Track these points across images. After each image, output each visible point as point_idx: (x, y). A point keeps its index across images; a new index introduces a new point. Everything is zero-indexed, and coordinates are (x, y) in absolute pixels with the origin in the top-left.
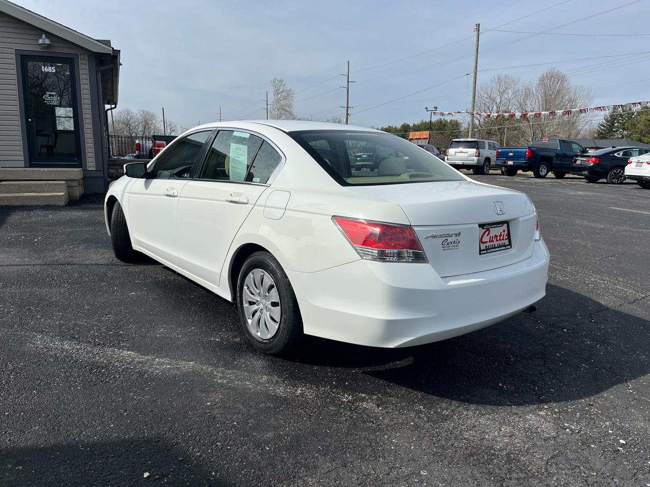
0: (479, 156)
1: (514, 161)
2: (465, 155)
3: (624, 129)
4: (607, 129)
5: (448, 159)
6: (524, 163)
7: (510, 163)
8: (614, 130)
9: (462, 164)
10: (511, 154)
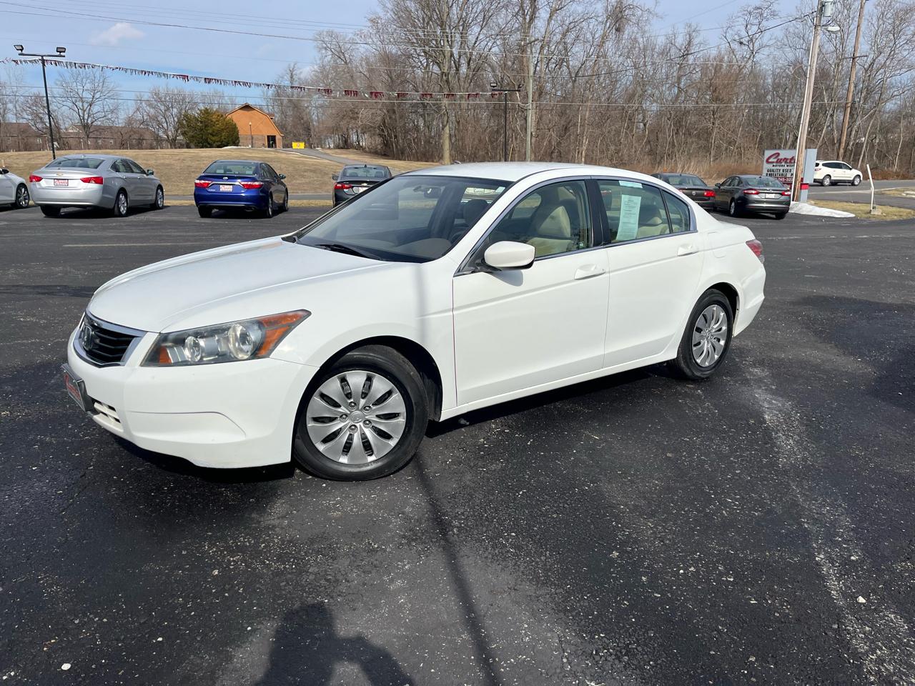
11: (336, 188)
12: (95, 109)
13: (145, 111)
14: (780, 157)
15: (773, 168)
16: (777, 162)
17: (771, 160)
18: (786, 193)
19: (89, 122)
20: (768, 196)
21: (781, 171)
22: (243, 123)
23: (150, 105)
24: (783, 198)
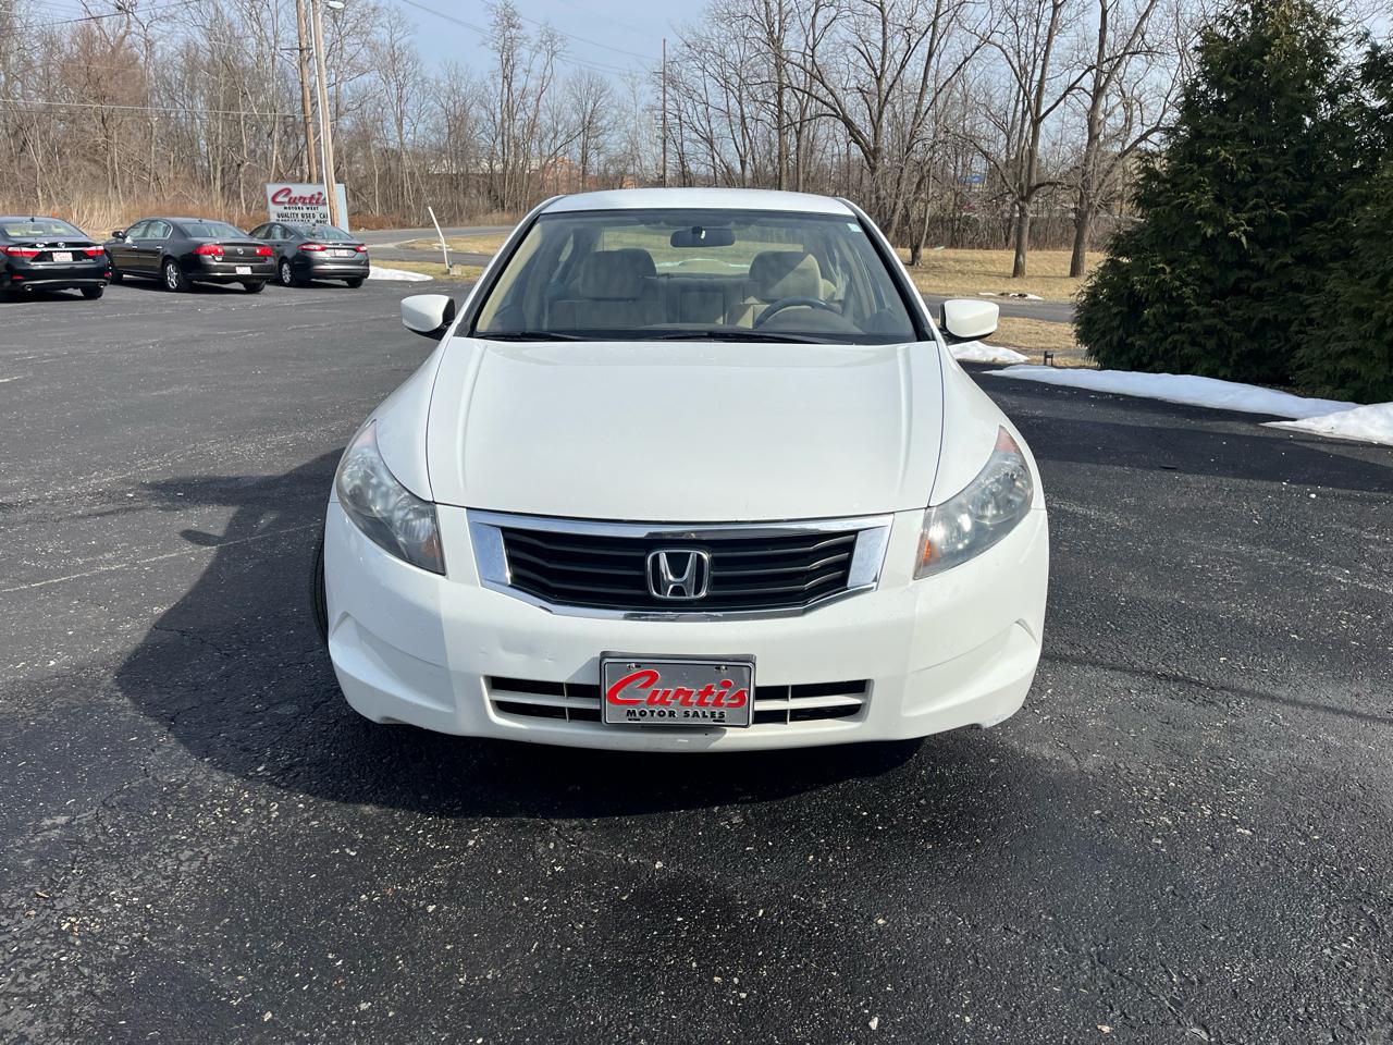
14: (293, 195)
15: (286, 211)
16: (289, 202)
17: (279, 199)
18: (361, 249)
20: (339, 253)
21: (300, 216)
24: (358, 256)
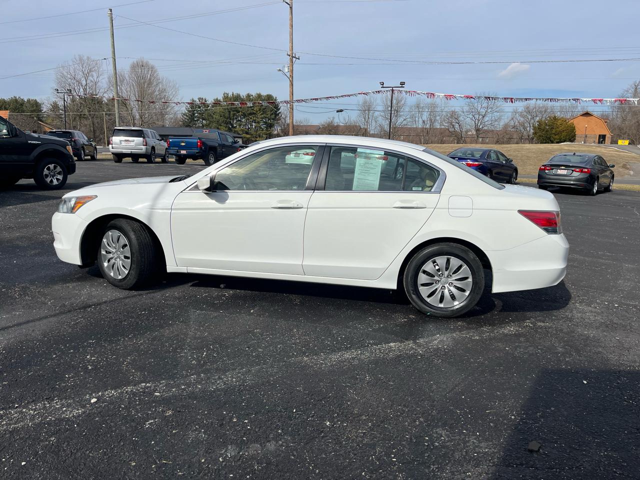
0: (146, 145)
1: (188, 151)
2: (132, 144)
3: (203, 119)
4: (189, 118)
5: (113, 148)
6: (197, 153)
7: (183, 152)
8: (196, 119)
9: (130, 152)
10: (183, 144)
11: (540, 169)
12: (486, 119)
13: (517, 120)
19: (481, 127)
22: (581, 125)
23: (521, 115)
